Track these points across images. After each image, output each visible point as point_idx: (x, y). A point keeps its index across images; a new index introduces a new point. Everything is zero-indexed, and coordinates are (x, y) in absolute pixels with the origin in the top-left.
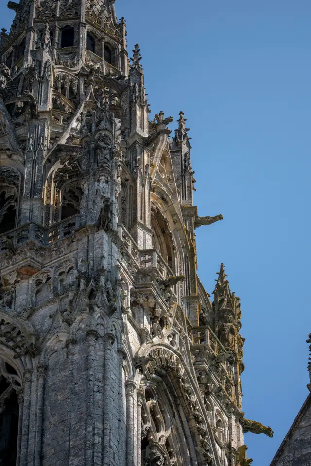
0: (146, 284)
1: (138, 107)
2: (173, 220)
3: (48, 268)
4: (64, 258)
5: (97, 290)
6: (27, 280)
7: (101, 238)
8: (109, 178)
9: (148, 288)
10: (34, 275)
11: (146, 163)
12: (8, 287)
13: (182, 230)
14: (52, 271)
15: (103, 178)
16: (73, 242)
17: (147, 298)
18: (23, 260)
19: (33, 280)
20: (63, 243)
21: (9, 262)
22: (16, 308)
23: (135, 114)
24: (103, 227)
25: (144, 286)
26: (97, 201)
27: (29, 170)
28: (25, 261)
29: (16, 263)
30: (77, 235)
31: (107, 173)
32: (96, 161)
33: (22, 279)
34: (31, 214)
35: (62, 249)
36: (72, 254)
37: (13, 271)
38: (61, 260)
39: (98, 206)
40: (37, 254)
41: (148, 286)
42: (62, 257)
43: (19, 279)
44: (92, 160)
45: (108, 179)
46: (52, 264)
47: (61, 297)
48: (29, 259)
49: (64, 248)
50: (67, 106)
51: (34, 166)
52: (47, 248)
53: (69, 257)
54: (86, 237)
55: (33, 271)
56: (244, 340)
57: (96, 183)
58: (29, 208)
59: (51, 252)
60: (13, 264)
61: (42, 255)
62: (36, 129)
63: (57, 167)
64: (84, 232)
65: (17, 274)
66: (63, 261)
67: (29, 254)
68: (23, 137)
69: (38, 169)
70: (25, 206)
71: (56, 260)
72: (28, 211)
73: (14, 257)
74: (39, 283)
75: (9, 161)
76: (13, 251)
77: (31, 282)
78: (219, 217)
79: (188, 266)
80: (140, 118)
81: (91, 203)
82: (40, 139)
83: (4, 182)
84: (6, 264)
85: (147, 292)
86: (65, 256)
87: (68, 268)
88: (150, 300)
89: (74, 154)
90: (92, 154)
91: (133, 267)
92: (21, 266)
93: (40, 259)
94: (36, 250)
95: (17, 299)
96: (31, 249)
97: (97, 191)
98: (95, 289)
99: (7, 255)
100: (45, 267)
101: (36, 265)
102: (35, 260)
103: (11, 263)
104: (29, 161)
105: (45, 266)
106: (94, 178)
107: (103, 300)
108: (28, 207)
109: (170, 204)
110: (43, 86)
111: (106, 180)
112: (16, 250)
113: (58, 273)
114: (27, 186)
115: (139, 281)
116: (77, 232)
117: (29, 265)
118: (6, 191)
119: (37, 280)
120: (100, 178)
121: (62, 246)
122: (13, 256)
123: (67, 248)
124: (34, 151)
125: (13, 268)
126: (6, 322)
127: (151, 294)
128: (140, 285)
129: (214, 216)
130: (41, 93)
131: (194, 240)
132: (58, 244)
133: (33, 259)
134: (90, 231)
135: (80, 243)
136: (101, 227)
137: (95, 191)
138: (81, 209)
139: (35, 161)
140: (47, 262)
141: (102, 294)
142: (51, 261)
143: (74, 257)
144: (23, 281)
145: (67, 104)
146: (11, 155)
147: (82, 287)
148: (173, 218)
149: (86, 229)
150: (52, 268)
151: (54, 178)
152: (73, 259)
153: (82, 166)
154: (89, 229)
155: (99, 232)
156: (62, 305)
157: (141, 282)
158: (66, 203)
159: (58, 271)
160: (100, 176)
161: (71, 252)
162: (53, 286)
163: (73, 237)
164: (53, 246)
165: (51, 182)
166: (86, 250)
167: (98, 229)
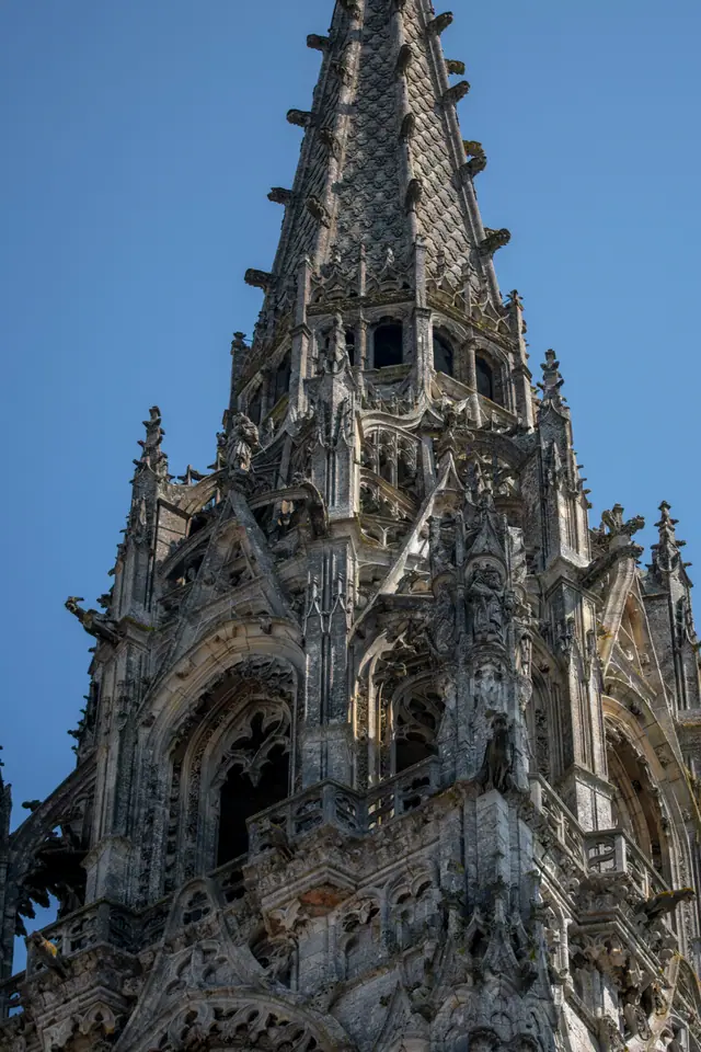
0: (604, 913)
1: (561, 498)
2: (659, 758)
3: (371, 888)
4: (408, 862)
5: (489, 934)
6: (323, 919)
7: (493, 809)
8: (503, 668)
9: (608, 921)
10: (340, 906)
11: (587, 629)
12: (280, 937)
13: (680, 781)
14: (381, 893)
15: (488, 669)
16: (426, 822)
17: (609, 945)
18: (311, 871)
19: (338, 918)
20: (404, 826)
21: (280, 879)
22: (301, 985)
23: (557, 513)
24: (496, 785)
25: (597, 918)
26: (477, 723)
27: (315, 659)
28: (315, 874)
29: (296, 879)
30: (435, 806)
31: (498, 657)
32: (471, 630)
33: (311, 916)
34: (324, 762)
35: (403, 840)
36: (426, 852)
37: (290, 899)
38: (399, 867)
39: (479, 735)
40: (342, 855)
41: (609, 917)
42: (404, 860)
43: (305, 917)
44: (461, 629)
45: (500, 669)
46: (380, 877)
47: (405, 953)
48: (325, 868)
49: (407, 839)
50: (396, 505)
51: (326, 650)
52: (364, 841)
53: (418, 857)
54: (457, 811)
55: (337, 897)
57: (473, 682)
58: (319, 749)
59: (377, 849)
60: (287, 884)
61: (355, 858)
62: (325, 562)
63: (379, 648)
64: (452, 797)
65: (299, 905)
66: (405, 868)
67: (324, 857)
68: (296, 582)
69: (336, 657)
70: (310, 744)
71: (389, 868)
72: (318, 756)
73: (291, 865)
74: (351, 923)
75: (267, 641)
76: (286, 851)
77: (332, 921)
80: (567, 523)
81: (463, 728)
82: (336, 584)
83: (257, 690)
84: (274, 883)
85: (606, 933)
86: (410, 857)
87: (418, 885)
88: (615, 950)
89: (419, 616)
90: (460, 613)
91: (570, 873)
92: (308, 885)
93: (351, 868)
94: (340, 847)
95: (302, 964)
96: (328, 845)
97: (476, 700)
98: (485, 932)
99: (272, 863)
100: (364, 885)
101: (343, 882)
102: (339, 870)
103: (283, 880)
104: (312, 639)
105: (365, 881)
106: (467, 670)
107: (504, 955)
108: (316, 746)
109: (649, 721)
110: (337, 461)
111: (496, 673)
112: (295, 847)
113: (395, 899)
114: (312, 698)
115: (587, 908)
116: (434, 800)
117: (327, 884)
118: (265, 712)
119: (347, 918)
120: (482, 669)
121: (401, 833)
122: (287, 862)
123: (414, 837)
124: (324, 616)
125: (289, 891)
126: (280, 1020)
127: (617, 935)
128: (591, 915)
130: (334, 478)
132: (392, 829)
133: (335, 868)
134: (464, 796)
135: (443, 824)
136: (490, 784)
137: (473, 701)
138: (440, 743)
139: (327, 638)
140: (368, 873)
141: (502, 941)
142: (378, 870)
143: (430, 859)
144: (313, 920)
145: (396, 500)
146: (270, 626)
147: (453, 928)
148: (658, 754)
149: (456, 790)
150: (380, 886)
151: (374, 677)
152: (428, 863)
153: (438, 643)
154: (463, 791)
155: (485, 796)
156: (409, 973)
157: (592, 908)
158: (405, 732)
159: (394, 893)
160: (481, 664)
161: (423, 847)
162: (385, 929)
163: (426, 811)
164: (380, 834)
165: (367, 685)
166: (458, 841)
167: (484, 790)
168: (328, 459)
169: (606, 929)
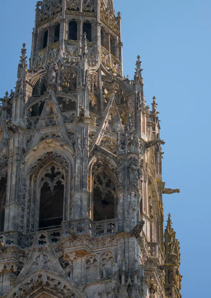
1: (141, 114)
2: (153, 195)
3: (95, 253)
4: (107, 249)
5: (133, 286)
6: (81, 258)
7: (134, 243)
8: (137, 193)
10: (86, 256)
13: (156, 202)
14: (99, 256)
15: (133, 193)
16: (114, 239)
18: (81, 245)
19: (85, 259)
20: (107, 238)
21: (71, 244)
22: (73, 278)
23: (140, 119)
24: (135, 236)
25: (149, 270)
26: (130, 211)
27: (79, 165)
28: (82, 246)
29: (76, 246)
30: (117, 236)
31: (136, 190)
32: (129, 178)
33: (78, 257)
34: (81, 203)
35: (106, 242)
36: (113, 248)
37: (74, 251)
38: (104, 250)
39: (130, 215)
40: (89, 242)
41: (152, 270)
42: (106, 248)
43: (76, 257)
44: (126, 177)
45: (136, 193)
46: (98, 251)
47: (106, 281)
48: (85, 246)
49: (107, 242)
50: (93, 100)
51: (82, 163)
52: (95, 239)
53: (110, 249)
54: (123, 239)
55: (85, 253)
56: (182, 277)
57: (129, 196)
58: (80, 198)
59: (98, 242)
60: (73, 247)
61: (92, 244)
62: (82, 131)
63: (94, 159)
64: (123, 235)
65: (75, 254)
66: (106, 251)
67: (85, 242)
69: (84, 166)
70: (77, 195)
71: (101, 249)
72: (79, 200)
73: (74, 241)
74: (88, 261)
75: (61, 148)
76: (74, 237)
77: (83, 260)
78: (178, 191)
80: (143, 123)
81: (126, 212)
82: (85, 140)
83: (54, 160)
84: (69, 245)
85: (151, 274)
86: (108, 248)
87: (109, 257)
88: (152, 279)
89: (108, 158)
91: (145, 257)
92: (79, 249)
93: (91, 246)
94: (89, 240)
95: (74, 271)
96: (87, 240)
97: (130, 203)
98: (131, 285)
99: (70, 239)
100: (93, 252)
101: (88, 250)
102: (88, 247)
103: (72, 245)
104: (78, 158)
105: (94, 251)
106: (128, 192)
107: (136, 294)
108: (79, 197)
110: (85, 93)
111: (135, 194)
112: (77, 237)
114: (78, 179)
116: (117, 234)
117: (85, 250)
118: (56, 167)
119: (87, 259)
120: (132, 193)
121: (106, 240)
122: (74, 240)
123: (109, 242)
124: (82, 151)
125: (73, 249)
126: (68, 288)
129: (174, 189)
130: (84, 100)
131: (162, 209)
132: (104, 238)
133: (87, 246)
134: (126, 236)
135: (119, 242)
137: (129, 203)
138: (118, 214)
139: (82, 158)
140: (95, 248)
141: (136, 290)
142: (98, 249)
143: (113, 251)
144: (78, 258)
145: (93, 99)
146: (63, 145)
147: (123, 282)
148: (152, 193)
149: (124, 234)
150: (98, 254)
151: (92, 171)
152: (113, 252)
153: (119, 179)
154: (126, 234)
155: (131, 238)
156: (107, 288)
157: (148, 266)
158: (95, 186)
159: (102, 257)
160: (132, 191)
161: (111, 246)
162: (99, 269)
163: (114, 237)
164: (100, 239)
165: (90, 175)
166: (123, 250)
167: (132, 236)
168: (83, 92)
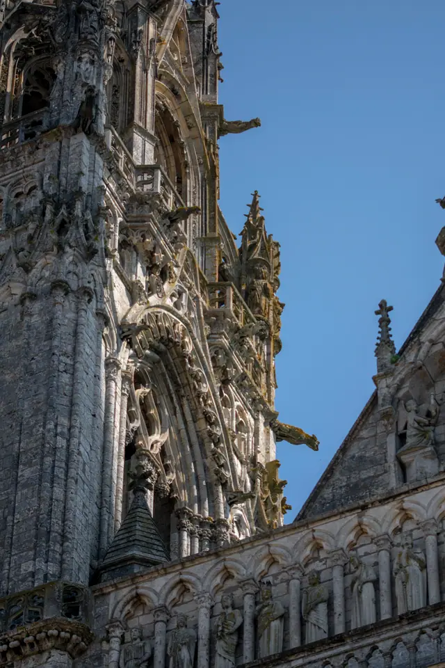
0: (143, 217)
2: (187, 123)
4: (24, 172)
5: (70, 222)
7: (81, 144)
8: (96, 57)
9: (145, 222)
11: (150, 38)
13: (199, 139)
14: (5, 190)
15: (86, 56)
16: (37, 148)
17: (143, 236)
20: (23, 150)
24: (83, 130)
25: (139, 219)
26: (75, 90)
30: (44, 139)
31: (94, 50)
32: (77, 29)
35: (22, 158)
36: (36, 167)
38: (19, 174)
39: (77, 97)
41: (146, 220)
42: (21, 171)
44: (72, 29)
45: (93, 57)
46: (5, 180)
47: (16, 229)
49: (24, 158)
53: (30, 170)
54: (58, 143)
56: (282, 306)
57: (76, 64)
59: (5, 162)
63: (19, 35)
64: (55, 134)
66: (22, 176)
71: (10, 175)
78: (256, 123)
79: (206, 192)
81: (66, 92)
85: (143, 229)
86: (25, 169)
87: (29, 187)
88: (147, 240)
89: (46, 18)
90: (73, 19)
91: (124, 189)
97: (76, 76)
98: (67, 220)
106: (73, 56)
107: (78, 236)
109: (183, 99)
111: (91, 60)
113: (14, 194)
115: (132, 212)
116: (44, 135)
120: (82, 56)
121: (20, 154)
123: (29, 157)
127: (150, 231)
128: (134, 217)
129: (248, 120)
131: (216, 155)
132: (16, 150)
134: (63, 135)
135: (48, 150)
136: (80, 129)
137: (74, 75)
138: (51, 100)
141: (77, 227)
142: (5, 175)
143: (38, 172)
147: (48, 216)
148: (186, 121)
149: (58, 130)
150: (5, 185)
151: (14, 53)
152: (37, 174)
153: (57, 37)
154: (63, 131)
155: (76, 136)
156: (18, 241)
157: (135, 213)
158: (30, 90)
159: (13, 191)
160: (82, 53)
161: (33, 164)
162: (5, 213)
163: (38, 141)
164: (8, 153)
165: (9, 58)
166: (56, 162)
167: (76, 132)
169: (143, 226)
